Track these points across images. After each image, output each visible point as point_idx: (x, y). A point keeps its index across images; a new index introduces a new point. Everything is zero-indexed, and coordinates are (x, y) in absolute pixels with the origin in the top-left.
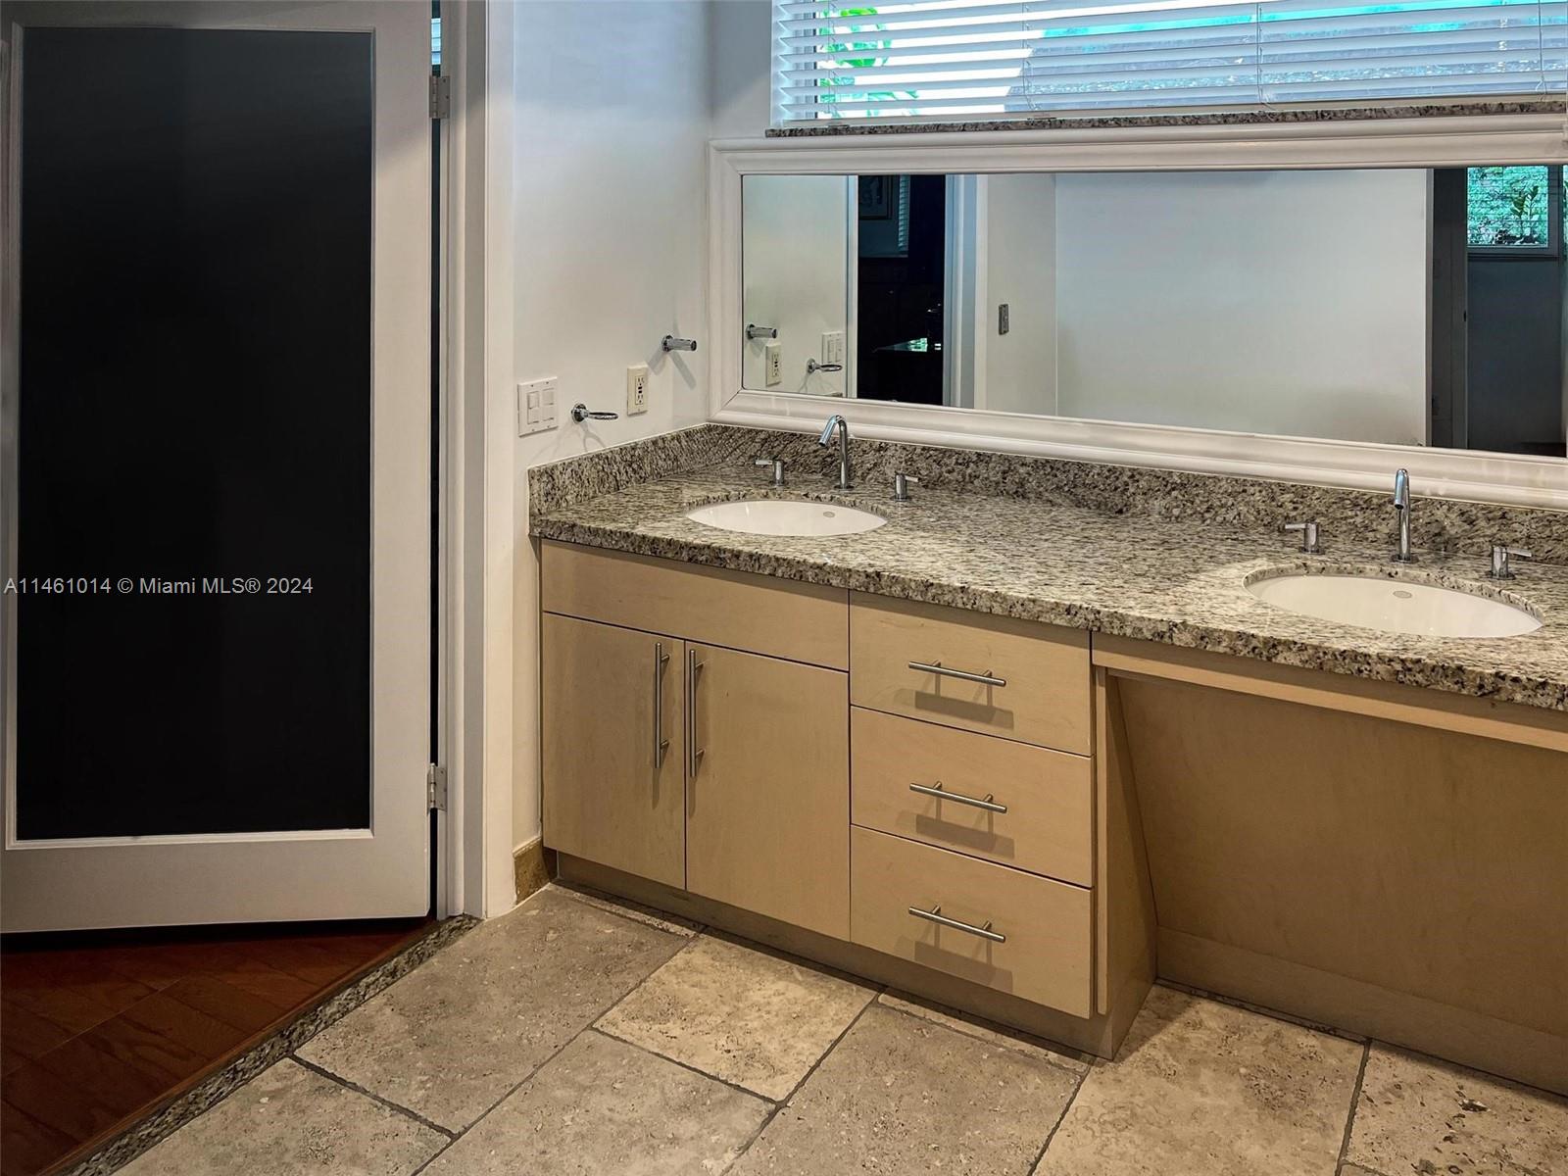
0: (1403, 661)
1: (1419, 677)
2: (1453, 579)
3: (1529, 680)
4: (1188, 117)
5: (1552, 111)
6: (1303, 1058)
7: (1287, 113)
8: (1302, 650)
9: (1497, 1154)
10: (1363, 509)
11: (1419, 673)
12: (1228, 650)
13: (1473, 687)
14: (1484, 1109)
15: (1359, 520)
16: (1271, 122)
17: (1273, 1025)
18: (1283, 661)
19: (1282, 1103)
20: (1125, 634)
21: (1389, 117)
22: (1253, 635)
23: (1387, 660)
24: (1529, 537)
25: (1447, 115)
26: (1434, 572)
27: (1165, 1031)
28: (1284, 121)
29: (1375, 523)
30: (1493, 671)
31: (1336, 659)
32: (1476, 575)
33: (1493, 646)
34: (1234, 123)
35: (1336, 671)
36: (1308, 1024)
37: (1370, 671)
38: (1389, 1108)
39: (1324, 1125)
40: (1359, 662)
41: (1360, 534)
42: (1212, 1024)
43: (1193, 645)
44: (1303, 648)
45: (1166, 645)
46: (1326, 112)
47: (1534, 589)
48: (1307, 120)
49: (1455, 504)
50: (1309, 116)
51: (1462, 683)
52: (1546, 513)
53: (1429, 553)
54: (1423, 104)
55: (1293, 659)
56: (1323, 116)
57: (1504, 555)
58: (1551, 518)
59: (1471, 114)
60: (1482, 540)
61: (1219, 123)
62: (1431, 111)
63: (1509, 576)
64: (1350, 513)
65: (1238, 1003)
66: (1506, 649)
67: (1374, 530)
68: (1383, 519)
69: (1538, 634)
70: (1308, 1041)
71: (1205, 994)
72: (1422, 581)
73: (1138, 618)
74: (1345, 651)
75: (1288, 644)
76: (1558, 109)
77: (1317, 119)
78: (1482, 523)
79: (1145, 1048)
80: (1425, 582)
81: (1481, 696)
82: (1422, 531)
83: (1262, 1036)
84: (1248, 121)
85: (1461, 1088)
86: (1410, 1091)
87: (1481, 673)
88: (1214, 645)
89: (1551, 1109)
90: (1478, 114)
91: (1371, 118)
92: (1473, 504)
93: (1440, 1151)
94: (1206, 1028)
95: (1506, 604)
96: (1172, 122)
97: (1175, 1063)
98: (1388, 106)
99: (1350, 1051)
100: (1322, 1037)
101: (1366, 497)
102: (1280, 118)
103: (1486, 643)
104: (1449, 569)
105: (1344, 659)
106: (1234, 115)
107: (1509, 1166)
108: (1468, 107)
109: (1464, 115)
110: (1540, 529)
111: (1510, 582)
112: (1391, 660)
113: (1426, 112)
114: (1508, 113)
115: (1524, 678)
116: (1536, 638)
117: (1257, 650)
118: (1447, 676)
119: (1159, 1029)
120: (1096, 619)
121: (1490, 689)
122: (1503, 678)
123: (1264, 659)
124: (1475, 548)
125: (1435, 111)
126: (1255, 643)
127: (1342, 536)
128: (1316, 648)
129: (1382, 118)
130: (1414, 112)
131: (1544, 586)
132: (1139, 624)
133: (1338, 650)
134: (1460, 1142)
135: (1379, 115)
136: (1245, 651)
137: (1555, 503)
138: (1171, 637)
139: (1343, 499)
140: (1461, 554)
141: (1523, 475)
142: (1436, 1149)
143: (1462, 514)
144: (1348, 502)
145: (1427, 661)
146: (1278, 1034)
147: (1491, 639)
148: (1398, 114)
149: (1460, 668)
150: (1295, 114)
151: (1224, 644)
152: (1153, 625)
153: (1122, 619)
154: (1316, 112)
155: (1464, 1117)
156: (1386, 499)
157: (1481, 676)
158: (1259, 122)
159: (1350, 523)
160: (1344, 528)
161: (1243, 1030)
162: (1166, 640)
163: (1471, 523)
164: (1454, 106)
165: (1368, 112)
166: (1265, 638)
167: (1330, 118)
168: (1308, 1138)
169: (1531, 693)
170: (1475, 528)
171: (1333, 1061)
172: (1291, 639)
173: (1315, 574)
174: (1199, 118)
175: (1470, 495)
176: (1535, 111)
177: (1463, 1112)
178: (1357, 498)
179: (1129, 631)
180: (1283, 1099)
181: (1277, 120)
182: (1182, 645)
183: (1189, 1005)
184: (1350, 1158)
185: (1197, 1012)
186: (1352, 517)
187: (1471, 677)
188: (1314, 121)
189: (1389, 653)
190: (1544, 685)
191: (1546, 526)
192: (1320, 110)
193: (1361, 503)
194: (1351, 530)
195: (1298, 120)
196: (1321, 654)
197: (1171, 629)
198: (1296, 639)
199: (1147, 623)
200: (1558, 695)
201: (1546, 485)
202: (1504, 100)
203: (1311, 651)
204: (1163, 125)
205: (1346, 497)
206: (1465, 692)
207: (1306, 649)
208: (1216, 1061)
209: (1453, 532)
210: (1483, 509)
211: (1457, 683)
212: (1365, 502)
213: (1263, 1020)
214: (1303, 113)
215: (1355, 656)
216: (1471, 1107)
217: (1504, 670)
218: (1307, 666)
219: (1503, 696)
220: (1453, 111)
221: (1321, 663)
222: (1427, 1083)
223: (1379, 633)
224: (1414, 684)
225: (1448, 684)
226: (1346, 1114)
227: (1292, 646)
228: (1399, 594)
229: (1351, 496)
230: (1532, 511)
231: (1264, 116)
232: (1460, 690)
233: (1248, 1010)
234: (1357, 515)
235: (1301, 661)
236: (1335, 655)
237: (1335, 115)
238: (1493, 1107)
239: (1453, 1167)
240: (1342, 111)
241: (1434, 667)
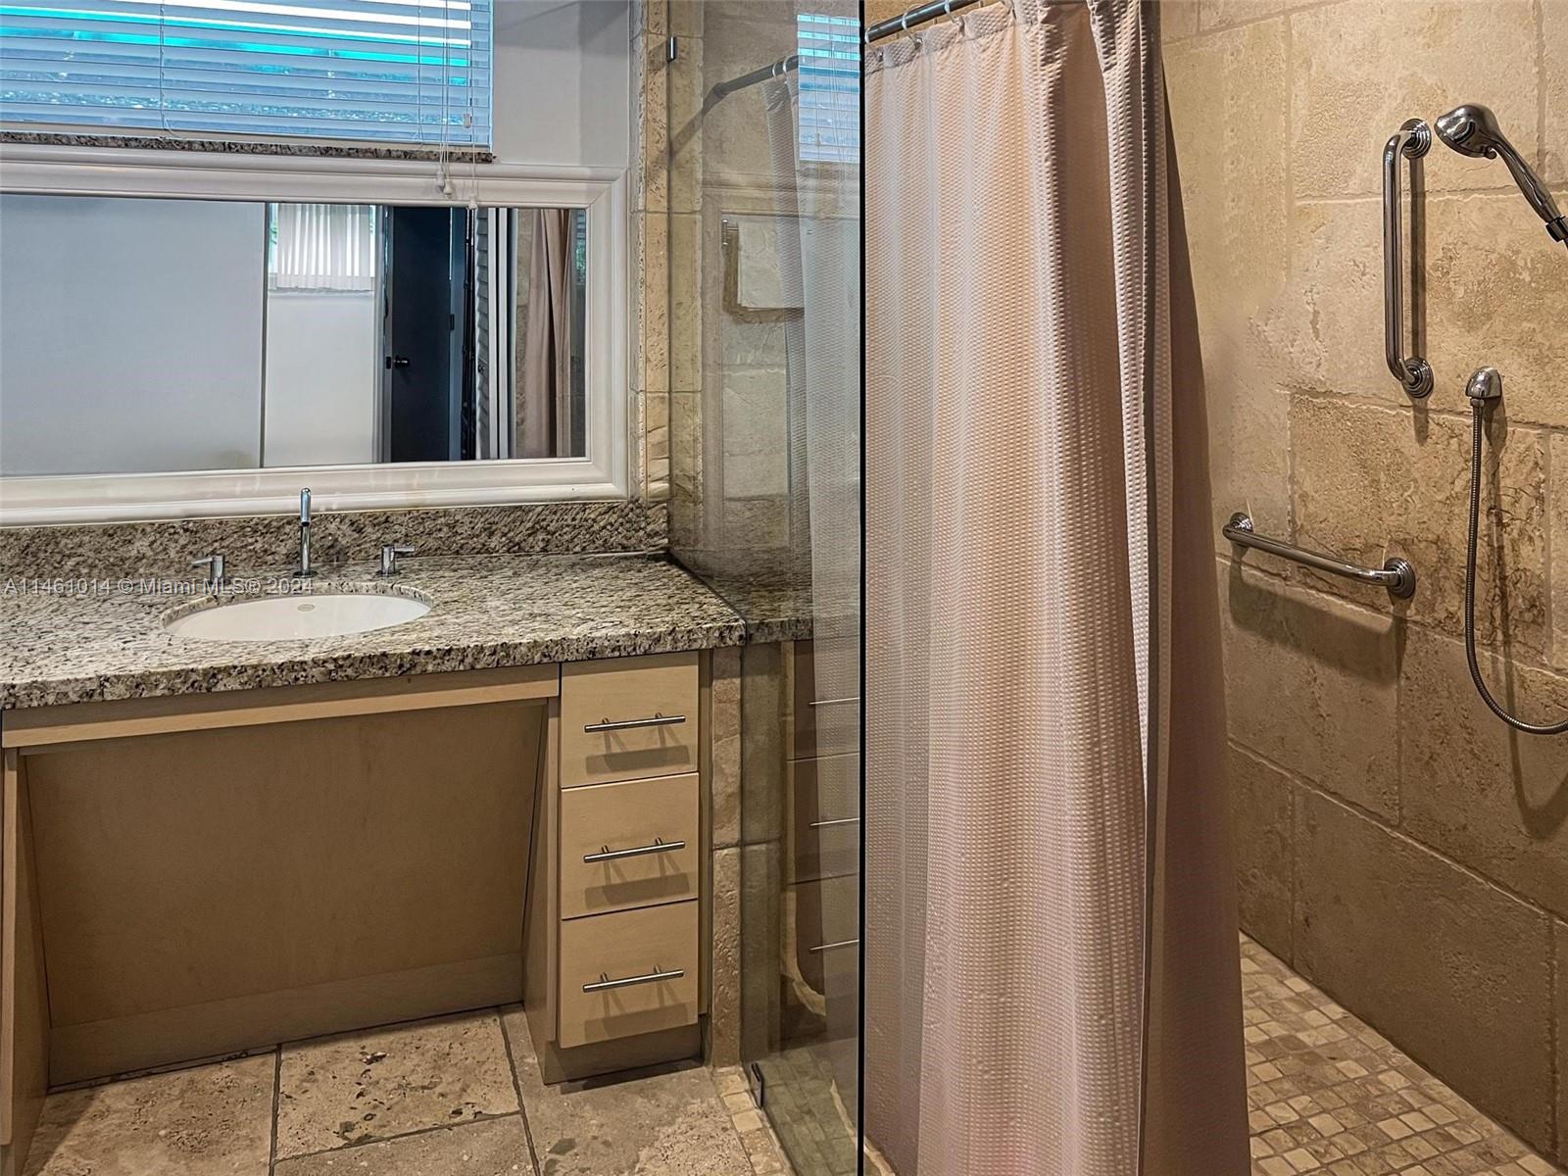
0: (335, 660)
1: (350, 672)
2: (351, 584)
3: (438, 650)
4: (84, 137)
5: (429, 159)
6: (221, 1091)
7: (194, 142)
8: (242, 673)
9: (400, 1086)
10: (262, 534)
11: (349, 667)
12: (166, 691)
13: (395, 668)
14: (384, 1056)
15: (258, 546)
16: (176, 149)
17: (185, 1075)
18: (223, 689)
19: (208, 1142)
20: (46, 703)
21: (293, 154)
22: (192, 670)
23: (321, 662)
24: (407, 536)
25: (344, 156)
26: (335, 581)
27: (69, 1137)
28: (190, 149)
29: (274, 546)
30: (410, 650)
31: (275, 673)
32: (369, 577)
33: (403, 631)
34: (137, 147)
35: (275, 684)
36: (219, 1058)
37: (306, 677)
38: (308, 1095)
39: (251, 1140)
40: (296, 671)
41: (260, 559)
42: (120, 1105)
43: (128, 696)
44: (243, 669)
45: (97, 702)
46: (234, 144)
47: (418, 579)
48: (214, 150)
49: (346, 516)
50: (216, 147)
51: (386, 667)
52: (420, 512)
53: (324, 566)
54: (324, 144)
55: (233, 684)
56: (230, 148)
57: (392, 554)
58: (424, 516)
59: (364, 157)
60: (369, 545)
61: (119, 146)
62: (330, 152)
63: (395, 572)
64: (250, 540)
65: (144, 1072)
66: (414, 630)
67: (273, 553)
68: (282, 541)
69: (432, 614)
70: (221, 1074)
71: (108, 1080)
72: (323, 591)
73: (63, 682)
74: (283, 663)
75: (227, 671)
76: (433, 158)
77: (224, 150)
78: (369, 530)
79: (51, 1163)
80: (326, 591)
81: (401, 674)
82: (317, 546)
83: (176, 1092)
84: (152, 147)
85: (364, 1048)
86: (322, 1072)
87: (401, 654)
88: (150, 690)
89: (434, 1030)
90: (369, 158)
91: (276, 153)
92: (361, 514)
93: (355, 1109)
94: (115, 1112)
95: (398, 596)
96: (64, 141)
97: (87, 1162)
98: (292, 143)
99: (263, 1064)
100: (235, 1064)
101: (266, 522)
102: (186, 146)
103: (397, 629)
104: (345, 576)
105: (283, 670)
106: (136, 139)
107: (411, 1090)
108: (362, 150)
109: (358, 157)
110: (415, 527)
111: (397, 577)
112: (325, 662)
113: (326, 152)
114: (394, 158)
115: (434, 649)
116: (432, 616)
117: (196, 685)
118: (373, 664)
119: (63, 1137)
120: (10, 695)
121: (408, 666)
122: (418, 654)
123: (204, 691)
124: (363, 554)
125: (334, 153)
126: (194, 677)
127: (243, 564)
128: (255, 667)
129: (286, 154)
130: (315, 152)
131: (423, 575)
132: (63, 688)
133: (276, 664)
134: (370, 1092)
135: (284, 151)
136: (184, 689)
137: (428, 502)
138: (102, 694)
139: (243, 528)
140: (351, 561)
141: (402, 481)
142: (352, 1108)
143: (352, 524)
144: (249, 529)
145: (356, 655)
146: (192, 1081)
147: (399, 626)
148: (301, 152)
149: (384, 654)
150: (202, 144)
151: (161, 686)
152: (81, 685)
153: (43, 687)
154: (224, 144)
155: (369, 1070)
156: (285, 521)
157: (401, 656)
158: (164, 148)
159: (250, 550)
160: (244, 556)
161: (155, 1095)
162: (96, 697)
163: (360, 531)
164: (350, 149)
165: (273, 148)
166: (204, 670)
167: (237, 151)
168: (238, 1160)
169: (439, 661)
170: (364, 535)
171: (249, 1080)
172: (230, 664)
173: (226, 604)
174: (97, 139)
175: (360, 505)
176: (415, 158)
177: (368, 1067)
178: (257, 524)
179: (51, 699)
180: (208, 1139)
181: (183, 148)
182: (115, 698)
183: (91, 1098)
184: (280, 1156)
185: (102, 1101)
186: (252, 544)
187: (393, 660)
188: (221, 151)
189: (322, 656)
190: (449, 651)
191: (420, 523)
192: (227, 142)
193: (261, 528)
194: (251, 556)
195: (205, 150)
196: (260, 672)
197: (102, 685)
198: (236, 663)
199: (73, 685)
200: (460, 658)
201: (422, 487)
202: (392, 147)
203: (250, 672)
204: (54, 144)
205: (246, 524)
206: (387, 674)
207: (246, 671)
208: (132, 1138)
209: (344, 542)
210: (369, 516)
211: (380, 669)
212: (265, 527)
213: (172, 1076)
214: (210, 143)
215: (292, 666)
216: (376, 1059)
217: (418, 647)
218: (246, 687)
219: (418, 669)
220: (350, 153)
221: (260, 681)
222: (334, 1059)
223: (307, 642)
224: (345, 679)
225: (375, 671)
226: (270, 1120)
227: (232, 671)
228: (301, 608)
229: (251, 523)
230: (410, 512)
231: (170, 142)
232: (384, 674)
233: (155, 1074)
234: (257, 541)
235: (241, 684)
236: (273, 670)
237: (242, 148)
238: (390, 1050)
239: (367, 1115)
240: (249, 145)
241: (363, 658)
